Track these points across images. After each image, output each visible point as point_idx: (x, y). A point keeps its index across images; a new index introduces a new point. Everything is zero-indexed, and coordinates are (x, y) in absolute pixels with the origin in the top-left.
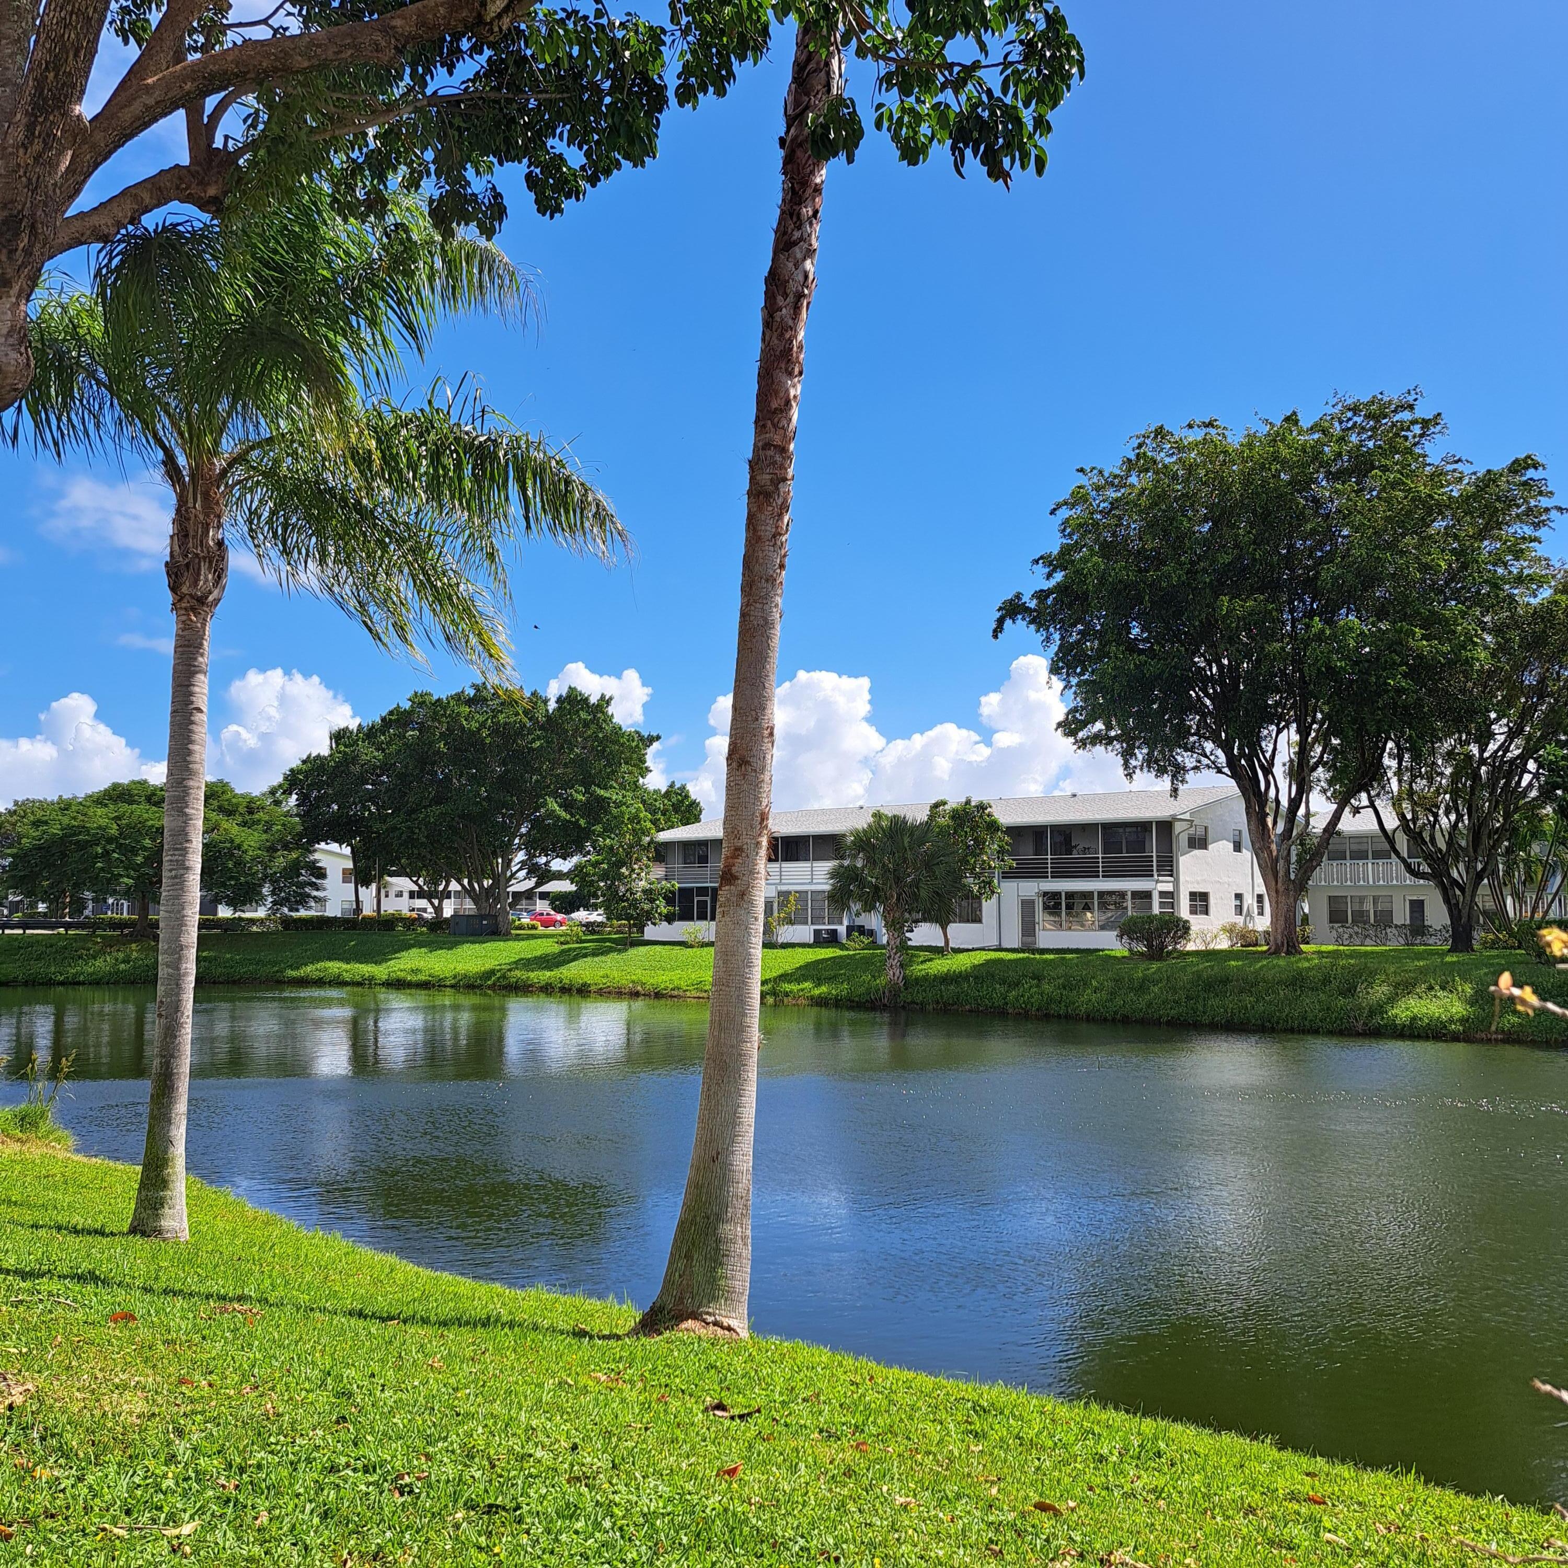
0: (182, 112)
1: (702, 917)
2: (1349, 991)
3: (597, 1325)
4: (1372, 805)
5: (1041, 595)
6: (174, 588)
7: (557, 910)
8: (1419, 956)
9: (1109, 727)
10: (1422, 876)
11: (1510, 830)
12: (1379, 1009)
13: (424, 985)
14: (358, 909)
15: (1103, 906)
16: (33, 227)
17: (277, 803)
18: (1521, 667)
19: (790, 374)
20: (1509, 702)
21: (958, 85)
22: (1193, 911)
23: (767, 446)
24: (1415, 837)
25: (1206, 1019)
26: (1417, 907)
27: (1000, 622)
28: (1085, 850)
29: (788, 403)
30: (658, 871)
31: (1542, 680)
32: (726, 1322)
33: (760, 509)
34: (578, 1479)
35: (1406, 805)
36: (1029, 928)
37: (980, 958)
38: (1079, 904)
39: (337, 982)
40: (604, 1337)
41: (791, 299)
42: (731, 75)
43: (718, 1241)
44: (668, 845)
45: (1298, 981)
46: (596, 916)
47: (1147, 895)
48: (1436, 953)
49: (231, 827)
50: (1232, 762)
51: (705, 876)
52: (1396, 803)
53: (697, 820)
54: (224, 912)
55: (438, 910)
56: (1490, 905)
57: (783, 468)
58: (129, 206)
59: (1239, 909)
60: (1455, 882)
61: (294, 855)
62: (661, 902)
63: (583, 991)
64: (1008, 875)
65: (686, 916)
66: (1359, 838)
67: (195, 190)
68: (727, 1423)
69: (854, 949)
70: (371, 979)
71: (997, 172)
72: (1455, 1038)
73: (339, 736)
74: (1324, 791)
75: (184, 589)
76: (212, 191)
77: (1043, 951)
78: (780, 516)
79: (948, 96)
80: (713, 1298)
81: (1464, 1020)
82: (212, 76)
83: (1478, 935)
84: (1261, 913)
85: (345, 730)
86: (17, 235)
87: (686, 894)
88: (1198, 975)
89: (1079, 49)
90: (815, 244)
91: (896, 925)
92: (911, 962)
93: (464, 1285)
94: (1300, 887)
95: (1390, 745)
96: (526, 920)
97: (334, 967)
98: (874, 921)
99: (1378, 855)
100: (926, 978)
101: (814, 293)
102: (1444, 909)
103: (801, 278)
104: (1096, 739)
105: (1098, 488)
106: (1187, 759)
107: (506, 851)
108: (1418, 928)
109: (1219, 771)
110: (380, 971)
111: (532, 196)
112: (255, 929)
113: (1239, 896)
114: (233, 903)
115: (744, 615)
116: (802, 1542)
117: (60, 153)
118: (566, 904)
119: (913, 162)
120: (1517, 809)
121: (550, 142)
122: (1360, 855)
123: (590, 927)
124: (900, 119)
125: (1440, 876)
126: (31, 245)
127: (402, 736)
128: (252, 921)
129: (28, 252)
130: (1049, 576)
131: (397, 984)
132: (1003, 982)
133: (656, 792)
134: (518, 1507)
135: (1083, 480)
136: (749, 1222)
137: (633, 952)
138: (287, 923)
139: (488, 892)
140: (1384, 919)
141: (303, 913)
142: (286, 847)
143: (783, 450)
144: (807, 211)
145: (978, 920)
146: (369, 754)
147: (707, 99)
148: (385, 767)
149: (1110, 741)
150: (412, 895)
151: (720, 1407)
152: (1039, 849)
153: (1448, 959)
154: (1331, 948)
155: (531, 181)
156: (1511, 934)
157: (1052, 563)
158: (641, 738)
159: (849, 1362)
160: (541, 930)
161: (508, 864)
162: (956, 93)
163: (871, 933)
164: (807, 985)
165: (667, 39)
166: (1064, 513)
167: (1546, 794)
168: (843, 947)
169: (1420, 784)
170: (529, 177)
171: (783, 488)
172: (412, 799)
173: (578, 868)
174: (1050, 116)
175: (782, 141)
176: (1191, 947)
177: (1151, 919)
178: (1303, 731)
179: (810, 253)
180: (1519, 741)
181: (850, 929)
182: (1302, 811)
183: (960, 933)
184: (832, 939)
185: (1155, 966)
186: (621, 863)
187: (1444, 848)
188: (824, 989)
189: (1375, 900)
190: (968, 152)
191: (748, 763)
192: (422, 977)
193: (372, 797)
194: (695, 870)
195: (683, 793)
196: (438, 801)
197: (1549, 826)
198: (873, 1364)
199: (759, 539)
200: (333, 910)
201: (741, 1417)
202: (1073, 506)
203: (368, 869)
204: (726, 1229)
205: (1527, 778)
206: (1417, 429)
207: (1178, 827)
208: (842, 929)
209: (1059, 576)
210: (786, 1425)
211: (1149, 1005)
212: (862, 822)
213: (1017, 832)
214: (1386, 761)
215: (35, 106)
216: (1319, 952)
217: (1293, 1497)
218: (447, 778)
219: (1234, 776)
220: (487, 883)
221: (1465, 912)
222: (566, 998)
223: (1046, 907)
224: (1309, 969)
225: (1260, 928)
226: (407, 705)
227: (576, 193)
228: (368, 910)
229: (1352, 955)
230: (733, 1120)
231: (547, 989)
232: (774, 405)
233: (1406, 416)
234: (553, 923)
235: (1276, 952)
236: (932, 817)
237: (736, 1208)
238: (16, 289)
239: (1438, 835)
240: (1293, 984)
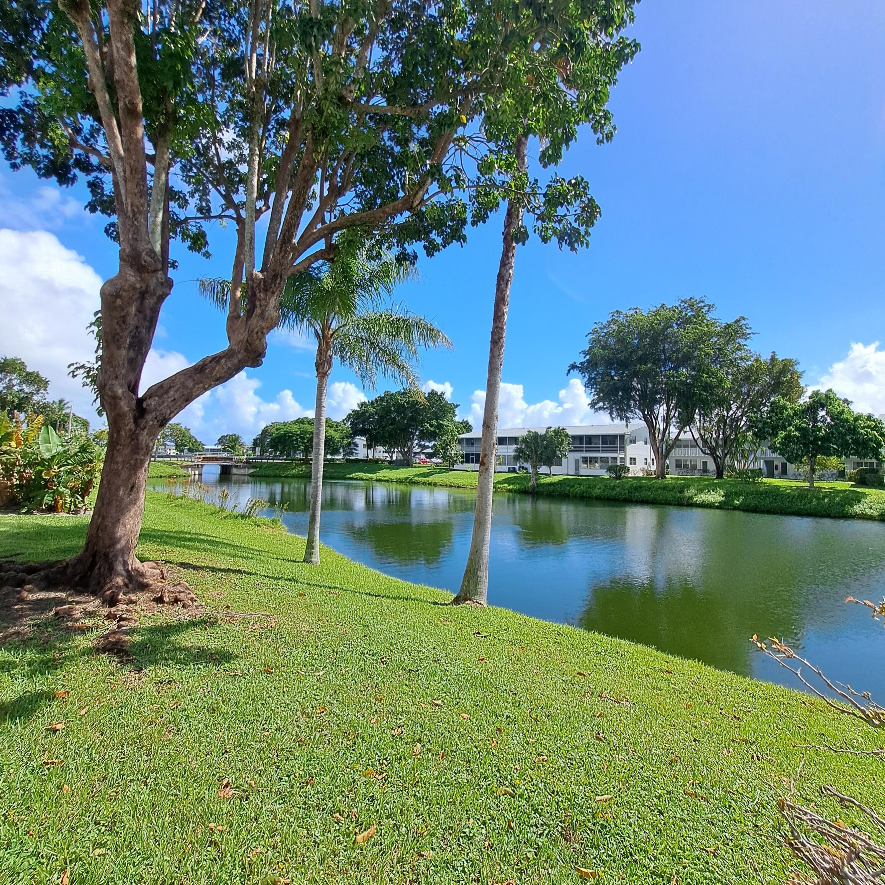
0: (324, 239)
1: (472, 462)
2: (681, 492)
3: (439, 600)
4: (691, 430)
5: (581, 363)
6: (317, 371)
7: (427, 458)
8: (705, 480)
9: (604, 404)
10: (707, 454)
11: (736, 439)
12: (691, 498)
13: (387, 481)
14: (368, 457)
15: (602, 461)
16: (281, 276)
17: (345, 424)
18: (741, 386)
19: (504, 305)
20: (738, 397)
21: (560, 221)
22: (631, 464)
23: (497, 327)
24: (705, 441)
25: (635, 499)
26: (705, 464)
27: (569, 371)
28: (596, 444)
29: (504, 314)
30: (459, 447)
31: (749, 391)
32: (480, 602)
33: (494, 347)
34: (435, 661)
35: (702, 431)
36: (577, 468)
37: (562, 478)
38: (593, 460)
39: (362, 479)
40: (442, 605)
41: (505, 281)
42: (488, 216)
43: (478, 577)
44: (462, 439)
45: (665, 488)
46: (439, 460)
47: (616, 458)
48: (711, 479)
49: (331, 431)
50: (644, 416)
51: (473, 450)
52: (699, 430)
53: (471, 431)
54: (329, 457)
55: (391, 457)
56: (729, 464)
57: (502, 334)
58: (307, 262)
59: (646, 463)
60: (718, 456)
61: (349, 440)
62: (460, 457)
63: (435, 485)
64: (571, 451)
65: (467, 461)
66: (686, 441)
67: (326, 256)
68: (481, 639)
69: (521, 473)
70: (372, 478)
71: (573, 249)
72: (717, 508)
73: (363, 404)
74: (675, 426)
75: (320, 371)
76: (331, 256)
77: (581, 476)
78: (501, 349)
79: (557, 225)
80: (476, 594)
81: (720, 502)
82: (333, 229)
83: (725, 473)
84: (653, 464)
85: (364, 402)
86: (277, 279)
87: (467, 455)
88: (632, 485)
89: (599, 208)
90: (513, 265)
91: (534, 467)
92: (539, 479)
93: (400, 582)
94: (666, 456)
95: (697, 411)
96: (418, 461)
97: (361, 474)
98: (528, 465)
99: (692, 446)
100: (544, 484)
101: (512, 280)
102: (714, 465)
103: (508, 275)
104: (600, 408)
105: (601, 329)
106: (630, 415)
107: (412, 440)
108: (705, 470)
109: (640, 419)
110: (374, 476)
111: (425, 251)
112: (338, 462)
113: (646, 459)
114: (332, 454)
115: (489, 380)
116: (504, 687)
117: (289, 254)
118: (430, 456)
119: (546, 243)
120: (739, 433)
121: (431, 235)
122: (686, 446)
123: (437, 464)
124: (542, 230)
125: (713, 453)
126: (280, 281)
127: (381, 405)
128: (337, 459)
129: (280, 284)
130: (585, 357)
131: (379, 480)
132: (569, 485)
133: (459, 422)
134: (418, 671)
135: (596, 326)
136: (487, 572)
137: (450, 473)
138: (347, 460)
139: (406, 452)
140: (694, 467)
141: (352, 458)
142: (347, 437)
143: (502, 328)
144: (510, 255)
145: (561, 465)
146: (371, 410)
147: (481, 224)
148: (376, 413)
149: (605, 409)
150: (383, 452)
151: (479, 633)
152: (581, 443)
153: (715, 481)
154: (676, 476)
155: (425, 247)
156: (737, 473)
157: (585, 353)
158: (454, 405)
159: (518, 616)
160: (422, 465)
161: (412, 444)
162: (559, 224)
163: (526, 469)
164: (506, 485)
165: (468, 207)
166: (590, 337)
167: (749, 429)
168: (517, 473)
169: (707, 424)
170: (424, 246)
171: (502, 341)
172: (384, 424)
173: (434, 445)
174: (590, 230)
175: (503, 233)
176: (630, 475)
177: (617, 466)
178: (668, 406)
179: (511, 267)
180: (741, 410)
181: (520, 467)
182: (667, 432)
183: (555, 469)
184: (514, 471)
185: (618, 481)
186: (447, 445)
187: (714, 445)
188: (511, 487)
189: (691, 461)
190: (564, 243)
191: (489, 427)
192: (386, 479)
193: (372, 423)
194: (470, 447)
195: (467, 423)
196: (392, 424)
197: (750, 438)
198: (526, 617)
199: (494, 356)
200: (360, 457)
201: (485, 637)
202: (593, 334)
203: (371, 444)
204: (480, 574)
205: (743, 423)
206: (706, 308)
207: (626, 437)
208: (517, 467)
209: (588, 357)
210: (499, 640)
211: (616, 494)
212: (525, 433)
213: (574, 437)
214: (696, 416)
215: (283, 242)
216: (671, 478)
217: (661, 671)
218: (395, 417)
219: (645, 420)
220: (406, 450)
221: (721, 467)
222: (430, 487)
223: (583, 462)
224: (668, 484)
225: (653, 470)
226: (383, 395)
227: (439, 250)
228: (370, 457)
229: (684, 479)
230: (483, 540)
231: (424, 483)
232: (499, 314)
233: (703, 304)
234: (426, 462)
235: (658, 478)
236: (547, 432)
237: (483, 567)
238: (276, 294)
239: (712, 440)
240: (664, 488)
